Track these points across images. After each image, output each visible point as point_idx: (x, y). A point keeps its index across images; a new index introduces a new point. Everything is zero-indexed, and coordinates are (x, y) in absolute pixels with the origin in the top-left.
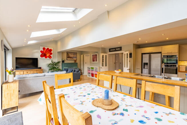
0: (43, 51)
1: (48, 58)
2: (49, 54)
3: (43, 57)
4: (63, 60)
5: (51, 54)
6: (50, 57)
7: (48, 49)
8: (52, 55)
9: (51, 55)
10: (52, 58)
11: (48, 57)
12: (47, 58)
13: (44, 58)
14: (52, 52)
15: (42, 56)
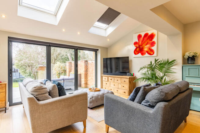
0: (138, 41)
1: (147, 55)
2: (148, 46)
3: (138, 54)
4: (187, 54)
5: (153, 44)
6: (151, 52)
7: (146, 35)
8: (156, 45)
9: (153, 48)
10: (155, 54)
11: (147, 52)
12: (145, 54)
13: (140, 55)
14: (155, 40)
15: (136, 52)
